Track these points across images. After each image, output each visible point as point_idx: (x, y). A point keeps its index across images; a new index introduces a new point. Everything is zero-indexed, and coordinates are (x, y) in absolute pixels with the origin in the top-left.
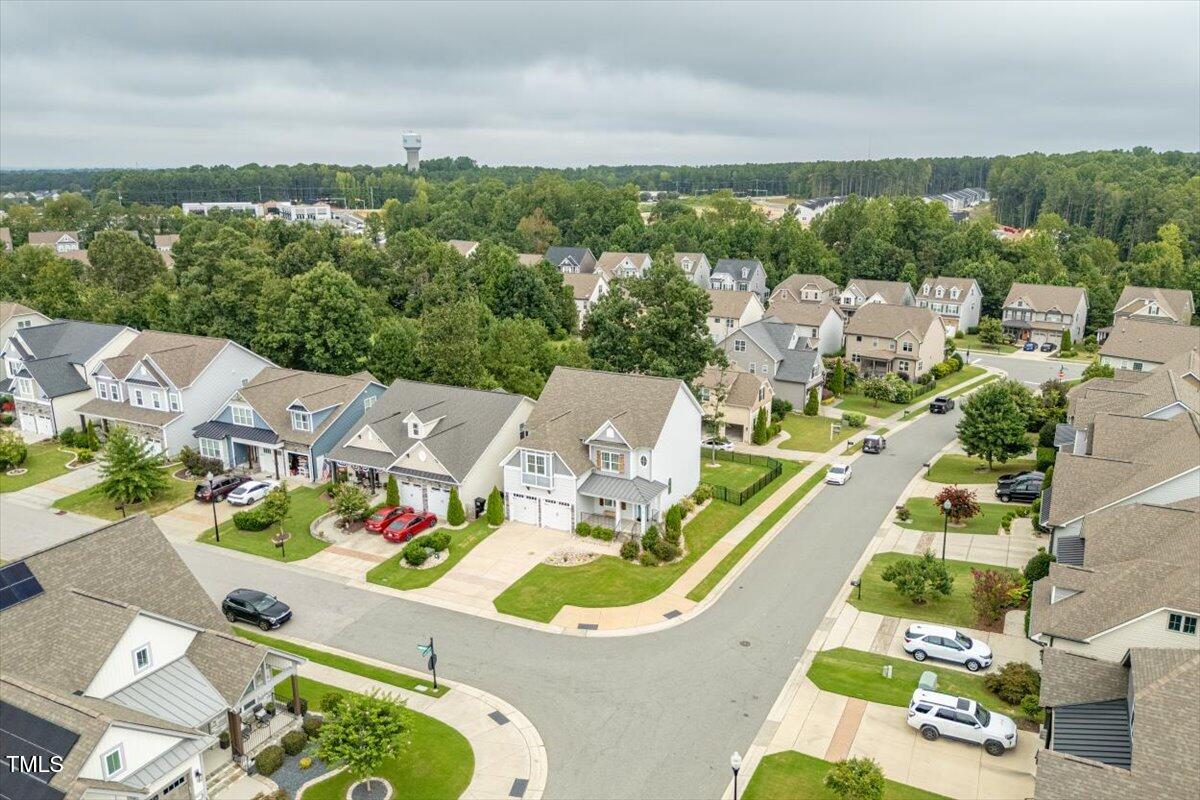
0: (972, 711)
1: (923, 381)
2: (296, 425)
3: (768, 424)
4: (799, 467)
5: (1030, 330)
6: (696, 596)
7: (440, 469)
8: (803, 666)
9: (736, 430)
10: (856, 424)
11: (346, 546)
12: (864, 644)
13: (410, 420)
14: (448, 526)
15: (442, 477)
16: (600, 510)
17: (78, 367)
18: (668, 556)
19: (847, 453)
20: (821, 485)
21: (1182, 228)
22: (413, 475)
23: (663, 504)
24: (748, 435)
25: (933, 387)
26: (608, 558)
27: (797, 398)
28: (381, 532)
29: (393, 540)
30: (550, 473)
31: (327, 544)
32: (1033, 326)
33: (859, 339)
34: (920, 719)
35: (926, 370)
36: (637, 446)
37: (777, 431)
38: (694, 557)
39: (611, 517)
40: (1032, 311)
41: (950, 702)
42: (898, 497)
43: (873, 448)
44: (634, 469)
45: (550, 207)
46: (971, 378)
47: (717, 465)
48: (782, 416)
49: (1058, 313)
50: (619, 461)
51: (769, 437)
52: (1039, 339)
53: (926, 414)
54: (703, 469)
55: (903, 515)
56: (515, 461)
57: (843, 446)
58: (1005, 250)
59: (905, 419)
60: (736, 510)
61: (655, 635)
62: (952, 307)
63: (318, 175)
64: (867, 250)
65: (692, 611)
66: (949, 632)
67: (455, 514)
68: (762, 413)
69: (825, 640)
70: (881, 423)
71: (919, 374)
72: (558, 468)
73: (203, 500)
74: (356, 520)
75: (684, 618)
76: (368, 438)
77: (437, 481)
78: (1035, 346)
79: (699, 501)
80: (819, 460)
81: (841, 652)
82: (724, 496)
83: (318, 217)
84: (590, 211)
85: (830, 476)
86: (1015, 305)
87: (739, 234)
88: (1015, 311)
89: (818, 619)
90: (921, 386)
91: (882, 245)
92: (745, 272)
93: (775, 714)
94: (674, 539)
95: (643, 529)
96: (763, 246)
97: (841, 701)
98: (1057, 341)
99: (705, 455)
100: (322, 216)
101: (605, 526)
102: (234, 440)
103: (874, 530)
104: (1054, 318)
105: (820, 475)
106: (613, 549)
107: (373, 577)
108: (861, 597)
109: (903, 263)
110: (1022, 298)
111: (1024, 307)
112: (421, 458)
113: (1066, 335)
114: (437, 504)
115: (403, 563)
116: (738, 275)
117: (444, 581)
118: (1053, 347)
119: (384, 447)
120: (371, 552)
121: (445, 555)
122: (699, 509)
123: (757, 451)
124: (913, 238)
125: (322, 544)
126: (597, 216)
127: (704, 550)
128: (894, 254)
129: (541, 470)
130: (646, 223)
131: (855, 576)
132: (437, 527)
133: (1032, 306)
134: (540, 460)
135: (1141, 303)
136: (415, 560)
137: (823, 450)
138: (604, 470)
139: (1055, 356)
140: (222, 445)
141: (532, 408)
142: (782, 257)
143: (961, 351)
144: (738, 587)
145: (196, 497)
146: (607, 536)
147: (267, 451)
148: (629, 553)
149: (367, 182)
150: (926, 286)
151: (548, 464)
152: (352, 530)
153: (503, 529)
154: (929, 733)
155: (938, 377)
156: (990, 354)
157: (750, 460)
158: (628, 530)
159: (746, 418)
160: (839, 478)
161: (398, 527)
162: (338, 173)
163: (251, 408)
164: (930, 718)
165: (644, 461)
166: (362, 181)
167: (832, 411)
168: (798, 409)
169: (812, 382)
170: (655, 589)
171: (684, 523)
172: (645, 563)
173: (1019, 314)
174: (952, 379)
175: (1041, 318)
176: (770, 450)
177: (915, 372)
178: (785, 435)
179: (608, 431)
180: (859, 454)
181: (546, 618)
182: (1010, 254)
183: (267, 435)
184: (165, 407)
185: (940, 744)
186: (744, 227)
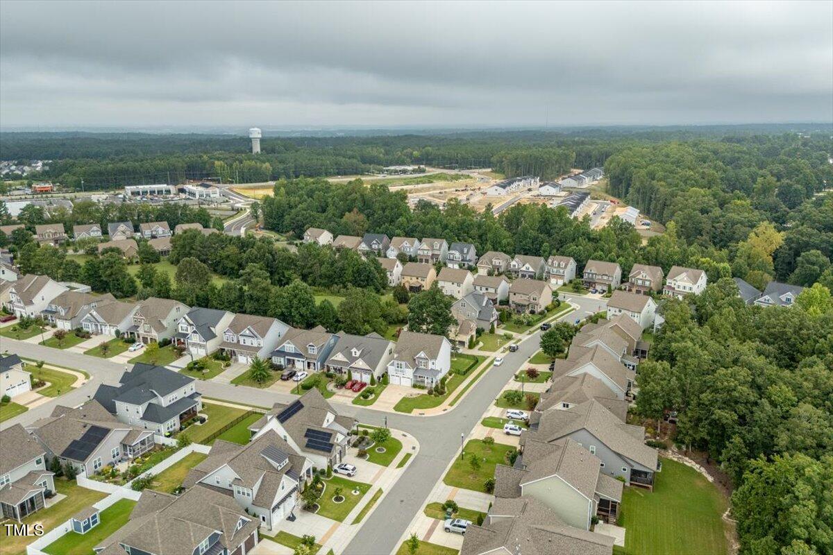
0: (517, 428)
1: (542, 313)
2: (310, 352)
3: (474, 339)
4: (485, 358)
5: (595, 283)
6: (451, 405)
7: (367, 367)
8: (480, 422)
9: (462, 343)
10: (509, 338)
11: (341, 393)
12: (496, 415)
13: (354, 350)
14: (370, 386)
15: (367, 370)
16: (419, 379)
17: (211, 328)
18: (442, 393)
19: (503, 352)
20: (492, 366)
21: (677, 222)
22: (357, 369)
23: (440, 376)
24: (467, 345)
25: (545, 316)
26: (423, 395)
27: (487, 327)
28: (351, 388)
29: (356, 391)
30: (404, 368)
31: (334, 394)
32: (597, 281)
33: (515, 294)
34: (506, 431)
35: (543, 308)
36: (431, 359)
37: (477, 343)
38: (450, 394)
39: (423, 382)
40: (596, 274)
41: (513, 426)
42: (516, 370)
43: (513, 350)
44: (430, 366)
45: (359, 204)
46: (563, 310)
47: (456, 359)
48: (480, 335)
49: (607, 275)
50: (426, 365)
51: (475, 345)
52: (599, 288)
53: (539, 330)
54: (452, 362)
55: (516, 377)
56: (392, 365)
57: (502, 349)
58: (591, 237)
59: (529, 334)
60: (462, 377)
61: (441, 415)
62: (562, 271)
63: (203, 163)
64: (525, 237)
65: (450, 409)
66: (517, 411)
67: (373, 382)
68: (472, 337)
69: (486, 415)
70: (520, 336)
71: (539, 310)
72: (407, 367)
73: (284, 380)
74: (341, 385)
75: (448, 411)
76: (340, 357)
77: (366, 371)
78: (597, 291)
79: (450, 375)
80: (492, 355)
81: (491, 418)
82: (458, 372)
83: (212, 196)
84: (384, 210)
85: (495, 363)
86: (589, 271)
87: (462, 224)
88: (589, 274)
89: (485, 409)
90: (540, 316)
91: (533, 233)
92: (465, 251)
93: (472, 432)
94: (443, 388)
95: (434, 386)
96: (474, 232)
97: (489, 428)
98: (605, 288)
99: (452, 355)
100: (215, 195)
101: (422, 385)
102: (287, 357)
103: (506, 382)
104: (605, 278)
105: (492, 362)
106: (425, 392)
107: (354, 402)
108: (497, 404)
109: (543, 242)
110: (592, 267)
111: (592, 272)
112: (360, 364)
113: (609, 286)
114: (366, 379)
115: (361, 398)
116: (462, 252)
117: (376, 403)
118: (604, 291)
119: (345, 360)
120: (350, 395)
121: (373, 396)
122: (450, 377)
123: (470, 352)
124: (548, 228)
125: (332, 394)
126: (387, 213)
127: (453, 391)
128: (538, 238)
129: (401, 368)
130: (412, 211)
131: (498, 397)
132: (367, 386)
133: (596, 272)
134: (401, 365)
135: (639, 273)
136: (366, 397)
137: (495, 351)
138: (420, 367)
139: (603, 296)
140: (282, 359)
141: (395, 345)
142: (484, 237)
143: (560, 298)
144: (463, 401)
145: (281, 379)
146: (423, 388)
147: (299, 361)
148: (430, 393)
149: (234, 167)
150: (550, 261)
151: (404, 366)
152: (341, 388)
153: (389, 386)
154: (508, 434)
155: (548, 311)
156: (576, 295)
157: (468, 356)
158: (429, 386)
159: (466, 339)
160: (498, 363)
161: (356, 387)
162: (216, 162)
163: (294, 346)
164: (508, 430)
165: (433, 364)
166: (231, 166)
167: (500, 331)
168: (487, 331)
169: (492, 320)
170: (440, 403)
171: (446, 382)
172: (435, 396)
173: (590, 275)
174: (554, 311)
175: (600, 277)
176: (475, 352)
177: (538, 310)
178: (481, 344)
179: (422, 354)
180: (508, 352)
181: (410, 412)
182: (594, 239)
183: (299, 355)
184: (255, 345)
185: (511, 436)
186: (464, 221)
